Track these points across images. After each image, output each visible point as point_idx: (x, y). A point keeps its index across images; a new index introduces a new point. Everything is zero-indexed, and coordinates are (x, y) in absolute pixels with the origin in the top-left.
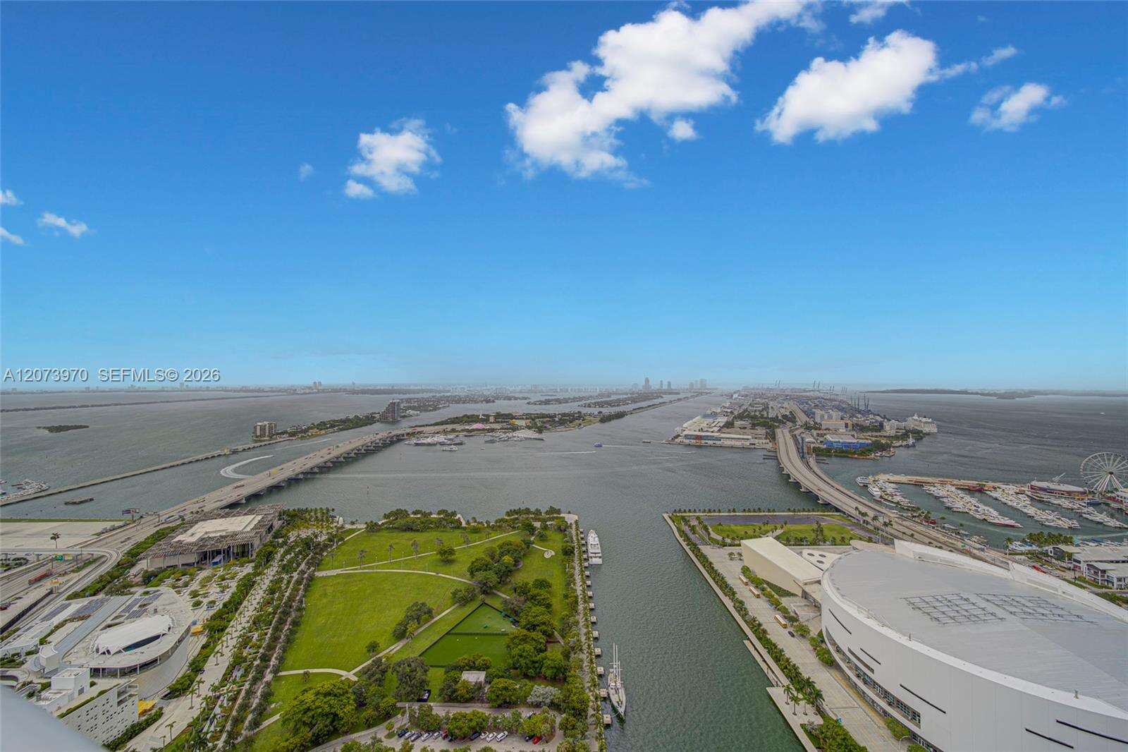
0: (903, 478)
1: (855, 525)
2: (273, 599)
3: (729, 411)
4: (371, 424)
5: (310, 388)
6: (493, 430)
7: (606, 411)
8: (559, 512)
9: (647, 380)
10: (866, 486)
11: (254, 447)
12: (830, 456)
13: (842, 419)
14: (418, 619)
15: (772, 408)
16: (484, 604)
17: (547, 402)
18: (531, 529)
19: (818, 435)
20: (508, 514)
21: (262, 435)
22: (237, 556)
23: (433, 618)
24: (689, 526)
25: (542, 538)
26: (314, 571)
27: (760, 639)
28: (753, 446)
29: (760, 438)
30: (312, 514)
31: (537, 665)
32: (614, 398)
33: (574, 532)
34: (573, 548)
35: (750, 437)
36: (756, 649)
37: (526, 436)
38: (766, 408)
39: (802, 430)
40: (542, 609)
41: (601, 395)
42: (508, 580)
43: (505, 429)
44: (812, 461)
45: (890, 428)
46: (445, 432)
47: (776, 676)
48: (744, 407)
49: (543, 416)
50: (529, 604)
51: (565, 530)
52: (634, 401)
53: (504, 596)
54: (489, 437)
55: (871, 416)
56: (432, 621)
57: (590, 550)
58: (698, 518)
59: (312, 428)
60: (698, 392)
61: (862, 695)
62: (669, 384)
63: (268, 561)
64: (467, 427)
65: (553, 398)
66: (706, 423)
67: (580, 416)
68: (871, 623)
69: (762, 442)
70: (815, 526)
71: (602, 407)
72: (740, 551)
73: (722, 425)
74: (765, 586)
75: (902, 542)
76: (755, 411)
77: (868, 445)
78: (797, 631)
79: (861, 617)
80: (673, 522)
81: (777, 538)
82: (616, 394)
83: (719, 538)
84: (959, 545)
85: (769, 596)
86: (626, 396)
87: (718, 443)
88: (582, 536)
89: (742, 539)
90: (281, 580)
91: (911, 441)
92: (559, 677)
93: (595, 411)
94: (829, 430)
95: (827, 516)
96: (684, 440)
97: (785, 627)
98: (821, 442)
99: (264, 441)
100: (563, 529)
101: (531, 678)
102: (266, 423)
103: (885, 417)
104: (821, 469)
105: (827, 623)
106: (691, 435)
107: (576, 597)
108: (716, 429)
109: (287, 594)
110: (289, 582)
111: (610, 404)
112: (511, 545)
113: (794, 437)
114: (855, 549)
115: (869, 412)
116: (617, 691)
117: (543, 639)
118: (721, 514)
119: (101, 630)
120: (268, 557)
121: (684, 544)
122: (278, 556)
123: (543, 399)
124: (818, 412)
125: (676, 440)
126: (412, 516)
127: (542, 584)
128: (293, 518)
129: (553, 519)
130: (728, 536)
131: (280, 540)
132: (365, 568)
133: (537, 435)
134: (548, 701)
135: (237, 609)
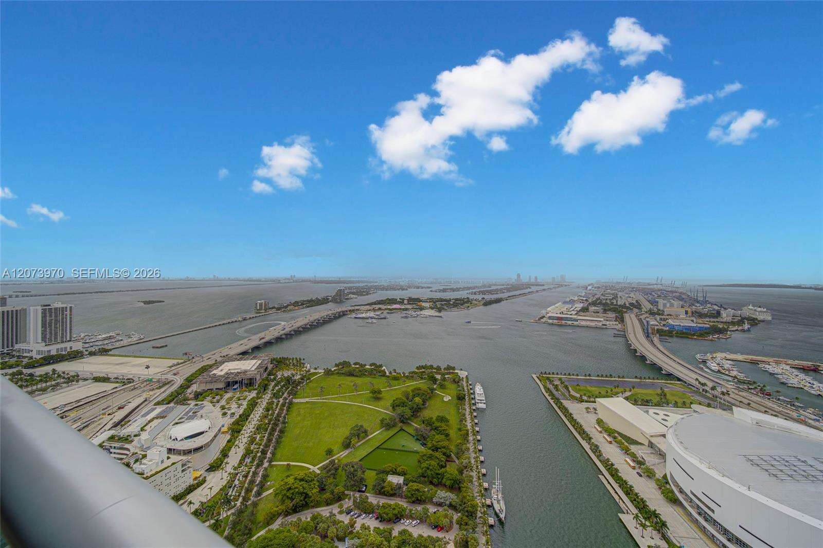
0: (740, 357)
1: (695, 392)
2: (268, 414)
3: (585, 299)
4: (326, 303)
5: (289, 279)
6: (406, 309)
7: (488, 297)
8: (454, 368)
9: (519, 275)
10: (704, 362)
11: (256, 317)
12: (672, 337)
13: (682, 307)
14: (358, 436)
15: (621, 297)
16: (402, 430)
17: (444, 290)
18: (434, 380)
19: (661, 319)
20: (418, 368)
21: (261, 309)
22: (247, 385)
23: (368, 436)
24: (553, 385)
25: (442, 387)
26: (292, 398)
27: (612, 476)
28: (605, 327)
29: (610, 321)
30: (291, 361)
31: (439, 476)
32: (493, 288)
33: (465, 383)
34: (465, 395)
35: (602, 319)
36: (609, 483)
37: (430, 314)
38: (616, 297)
39: (648, 315)
40: (443, 437)
41: (484, 286)
42: (418, 415)
43: (415, 309)
44: (656, 339)
45: (726, 315)
46: (374, 310)
47: (626, 505)
48: (597, 296)
49: (441, 300)
50: (433, 432)
51: (458, 382)
52: (509, 290)
53: (416, 425)
54: (404, 314)
55: (709, 305)
56: (367, 438)
57: (477, 398)
58: (560, 379)
59: (290, 305)
60: (560, 285)
61: (703, 530)
62: (536, 278)
63: (265, 390)
64: (389, 307)
65: (448, 287)
66: (565, 308)
67: (468, 301)
68: (713, 473)
69: (614, 324)
70: (659, 391)
71: (485, 294)
72: (595, 407)
73: (578, 309)
74: (616, 435)
75: (739, 408)
76: (607, 299)
77: (706, 328)
78: (644, 473)
79: (703, 467)
80: (540, 380)
81: (627, 399)
82: (495, 285)
83: (578, 395)
84: (795, 415)
85: (620, 444)
86: (503, 287)
87: (576, 323)
88: (471, 387)
89: (596, 397)
90: (272, 403)
91: (746, 326)
92: (456, 486)
93: (480, 297)
94: (670, 315)
95: (671, 384)
96: (548, 320)
97: (634, 468)
98: (664, 325)
99: (262, 313)
100: (457, 381)
101: (436, 486)
102: (263, 301)
103: (721, 306)
104: (664, 347)
105: (671, 469)
106: (553, 317)
107: (467, 431)
108: (574, 313)
109: (276, 412)
110: (277, 405)
111: (490, 292)
112: (420, 390)
113: (640, 320)
114: (695, 411)
115: (706, 302)
116: (498, 502)
117: (443, 458)
118: (578, 377)
119: (173, 425)
120: (265, 387)
121: (549, 398)
122: (271, 387)
123: (442, 288)
124: (661, 302)
125: (542, 320)
126: (353, 366)
127: (442, 419)
128: (280, 363)
129: (449, 373)
130: (585, 395)
131: (272, 377)
132: (323, 399)
133: (437, 314)
134: (448, 503)
135: (247, 419)
